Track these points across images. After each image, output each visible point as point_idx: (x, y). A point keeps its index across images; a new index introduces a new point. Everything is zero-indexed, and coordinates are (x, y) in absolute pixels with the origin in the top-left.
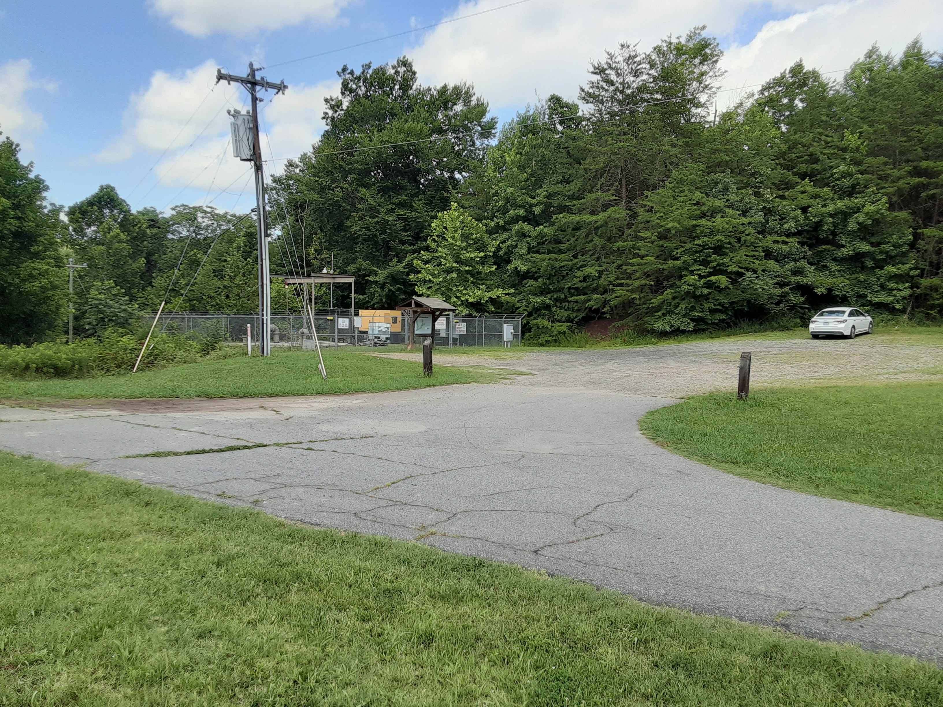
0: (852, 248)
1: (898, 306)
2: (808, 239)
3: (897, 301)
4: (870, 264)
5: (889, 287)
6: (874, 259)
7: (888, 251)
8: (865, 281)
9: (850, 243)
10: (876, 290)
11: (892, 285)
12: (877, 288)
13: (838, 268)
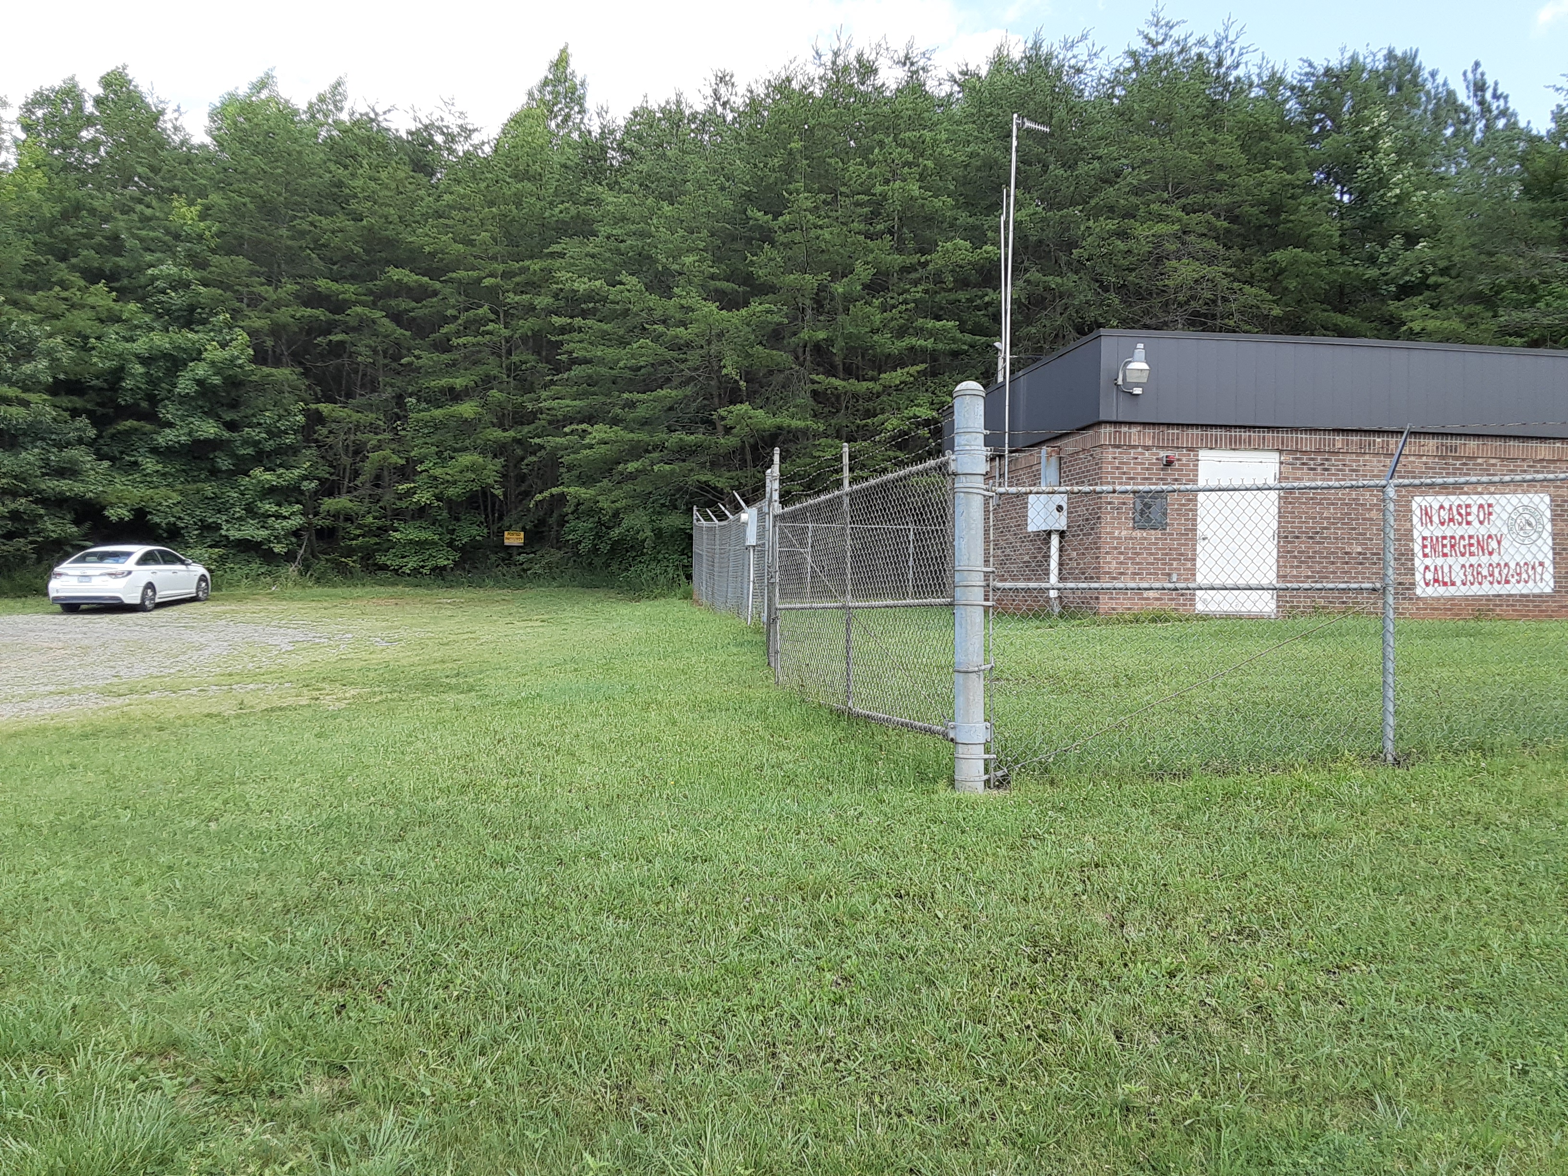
0: (186, 430)
1: (278, 549)
2: (98, 404)
3: (276, 537)
4: (224, 463)
5: (262, 510)
6: (233, 455)
7: (259, 442)
8: (216, 497)
9: (183, 418)
10: (237, 515)
11: (267, 506)
12: (239, 511)
13: (159, 467)
